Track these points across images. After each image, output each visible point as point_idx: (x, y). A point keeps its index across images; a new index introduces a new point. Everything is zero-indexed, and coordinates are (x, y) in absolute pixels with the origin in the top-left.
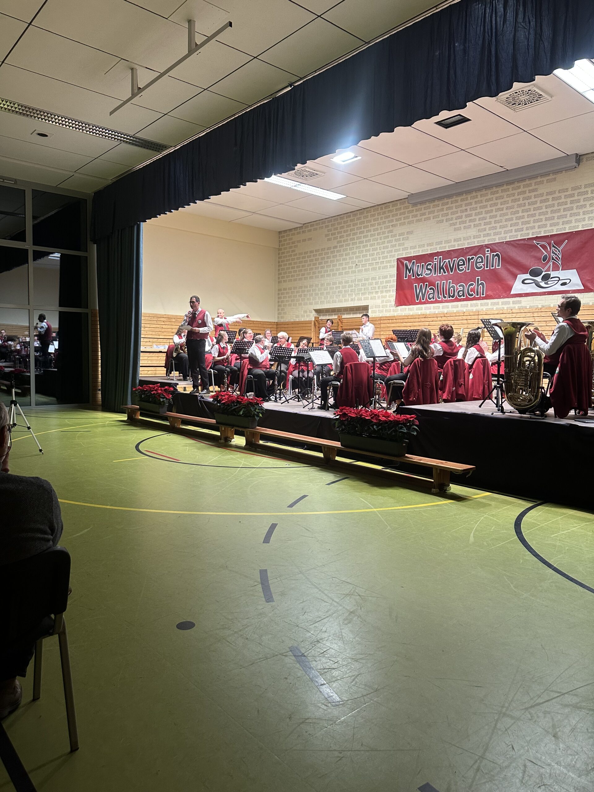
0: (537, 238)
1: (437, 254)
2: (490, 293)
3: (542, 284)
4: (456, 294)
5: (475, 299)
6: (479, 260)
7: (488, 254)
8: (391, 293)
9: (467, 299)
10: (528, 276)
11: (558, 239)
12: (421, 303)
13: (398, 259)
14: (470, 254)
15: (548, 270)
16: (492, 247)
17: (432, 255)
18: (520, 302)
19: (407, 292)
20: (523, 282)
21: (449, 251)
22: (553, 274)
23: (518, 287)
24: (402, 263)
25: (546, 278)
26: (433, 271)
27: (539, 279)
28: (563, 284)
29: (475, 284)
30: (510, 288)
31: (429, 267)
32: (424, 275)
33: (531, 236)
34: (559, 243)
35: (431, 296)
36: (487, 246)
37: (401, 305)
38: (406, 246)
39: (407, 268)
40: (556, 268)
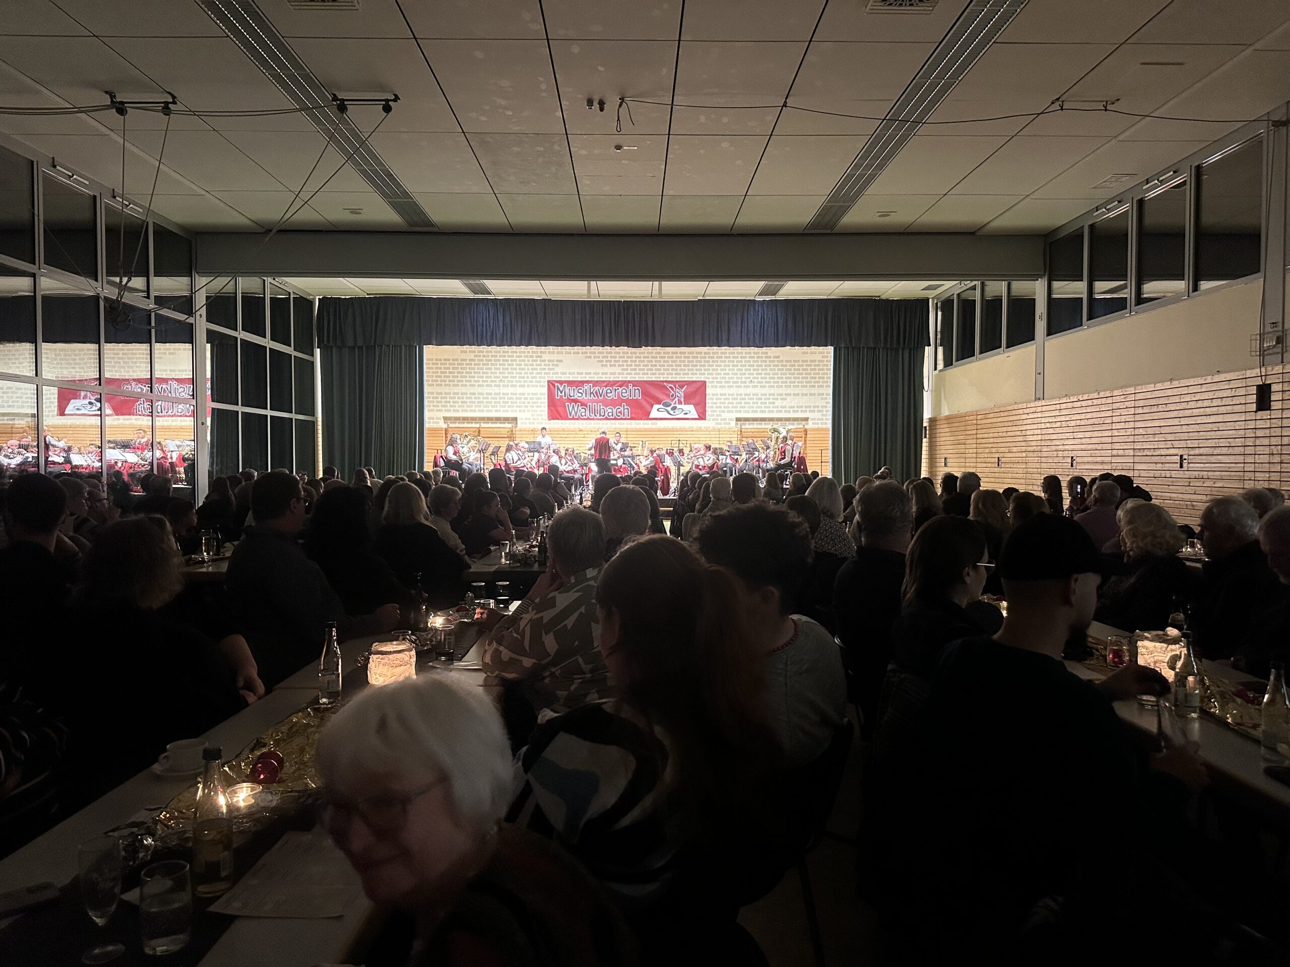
0: (666, 382)
1: (588, 382)
2: (633, 416)
3: (672, 412)
4: (606, 414)
5: (622, 419)
6: (624, 391)
7: (630, 387)
8: (542, 408)
9: (616, 419)
10: (661, 406)
11: (681, 384)
12: (573, 419)
13: (549, 382)
14: (617, 385)
15: (675, 403)
16: (635, 383)
17: (582, 383)
18: (656, 424)
19: (560, 409)
20: (658, 410)
21: (597, 381)
22: (679, 406)
23: (654, 413)
24: (554, 386)
25: (674, 408)
26: (584, 395)
27: (669, 409)
28: (686, 414)
29: (622, 409)
30: (649, 414)
31: (580, 391)
32: (576, 397)
33: (662, 379)
34: (682, 387)
35: (583, 414)
36: (629, 382)
37: (554, 419)
38: (556, 371)
39: (558, 389)
40: (680, 403)
